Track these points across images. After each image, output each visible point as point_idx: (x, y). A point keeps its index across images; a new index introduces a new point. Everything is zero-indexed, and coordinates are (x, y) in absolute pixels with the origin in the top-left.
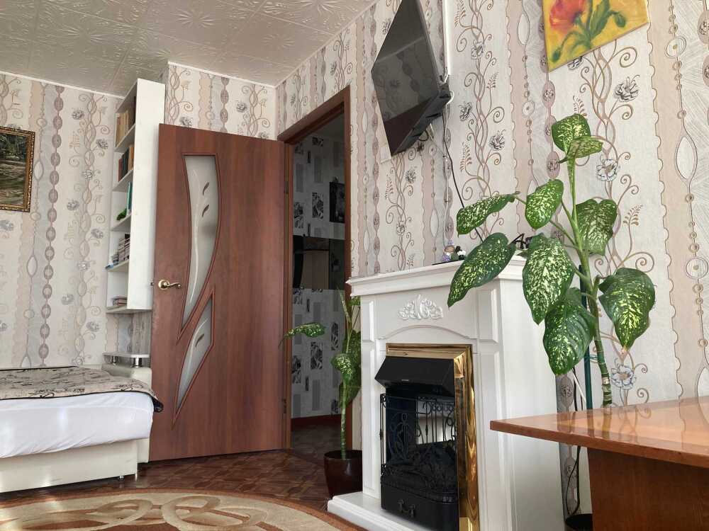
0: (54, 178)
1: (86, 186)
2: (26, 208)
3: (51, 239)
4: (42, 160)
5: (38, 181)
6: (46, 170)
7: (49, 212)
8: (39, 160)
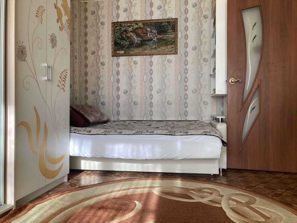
0: (186, 37)
1: (199, 39)
2: (176, 53)
3: (186, 65)
4: (181, 30)
5: (180, 40)
6: (183, 35)
7: (185, 53)
8: (180, 30)
